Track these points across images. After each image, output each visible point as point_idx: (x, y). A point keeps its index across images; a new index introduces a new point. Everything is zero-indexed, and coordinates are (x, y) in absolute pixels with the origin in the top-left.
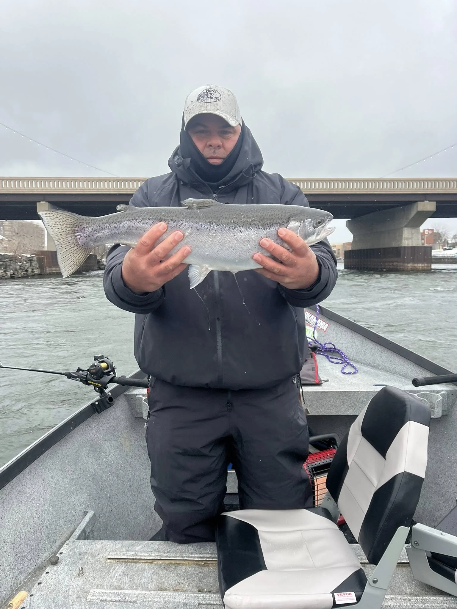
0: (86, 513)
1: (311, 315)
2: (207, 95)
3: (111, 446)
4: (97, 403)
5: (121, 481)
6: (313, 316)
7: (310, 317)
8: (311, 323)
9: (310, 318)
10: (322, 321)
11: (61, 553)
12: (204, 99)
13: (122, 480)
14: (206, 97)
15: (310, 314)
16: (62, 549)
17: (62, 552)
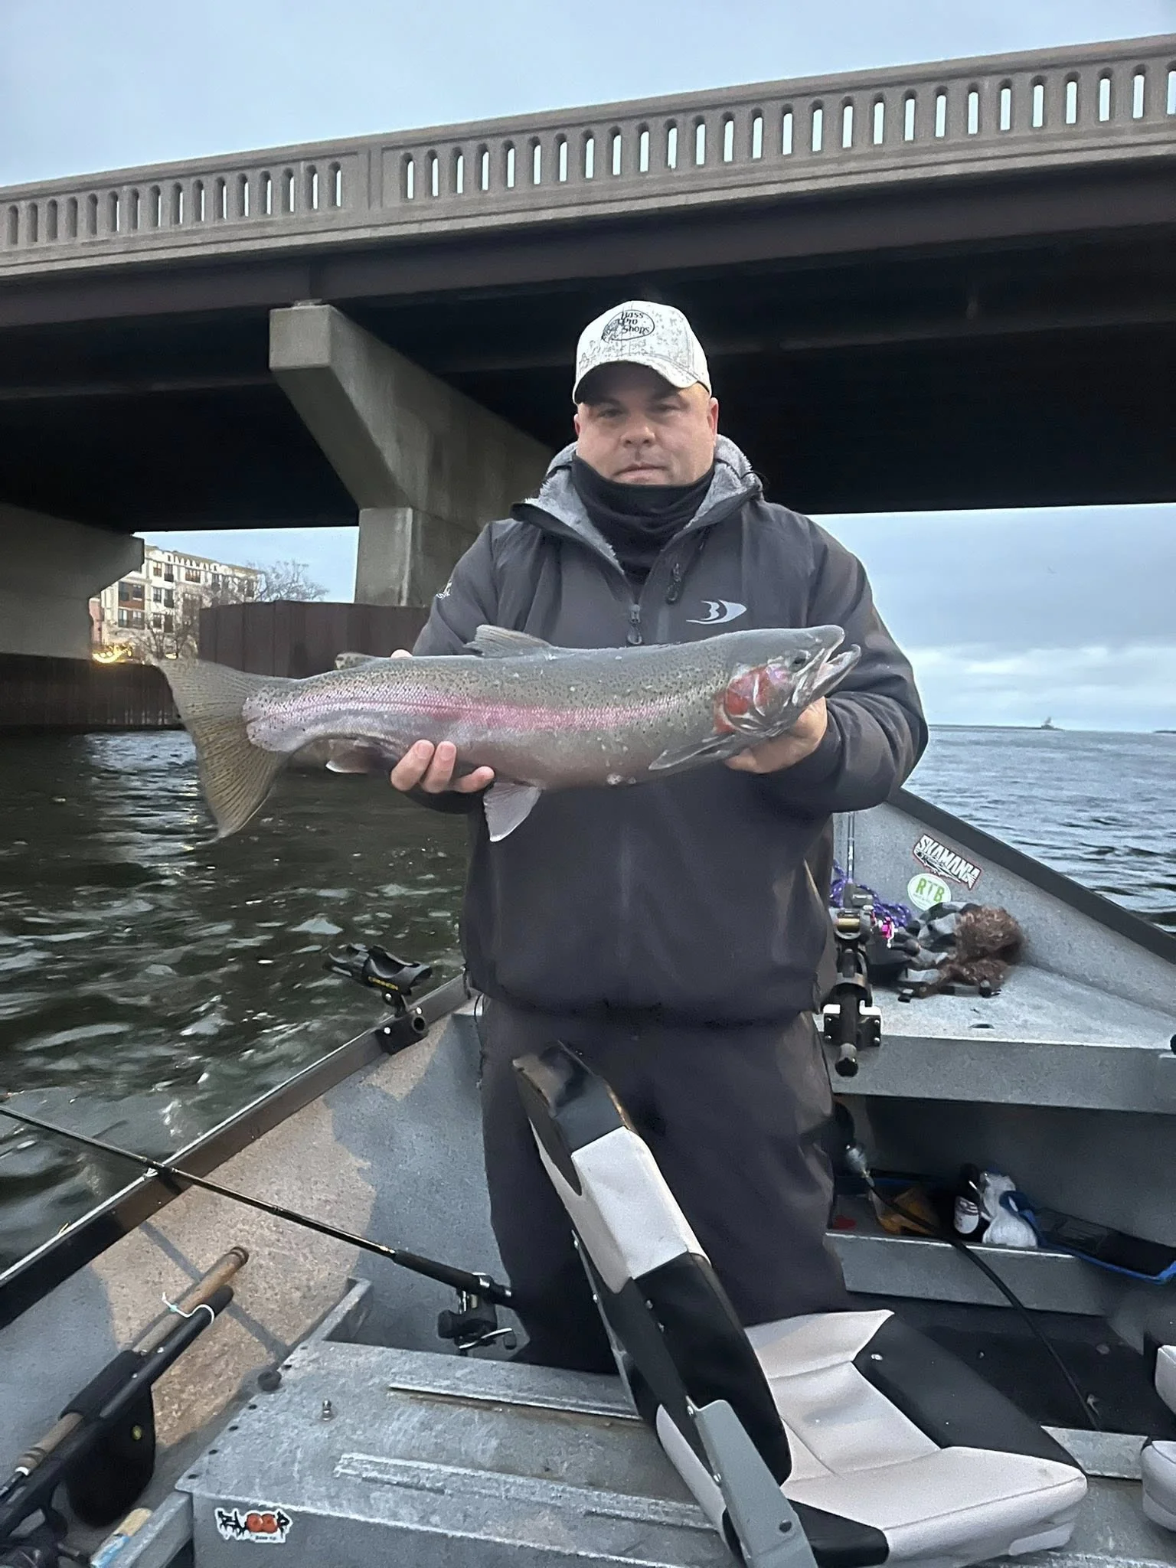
0: (351, 1284)
1: (936, 844)
2: (623, 324)
3: (417, 1135)
4: (387, 1031)
5: (438, 1221)
6: (941, 848)
7: (933, 851)
8: (936, 865)
9: (934, 854)
10: (964, 862)
11: (288, 1367)
12: (618, 332)
13: (440, 1218)
14: (620, 328)
15: (935, 841)
16: (291, 1357)
17: (290, 1364)
